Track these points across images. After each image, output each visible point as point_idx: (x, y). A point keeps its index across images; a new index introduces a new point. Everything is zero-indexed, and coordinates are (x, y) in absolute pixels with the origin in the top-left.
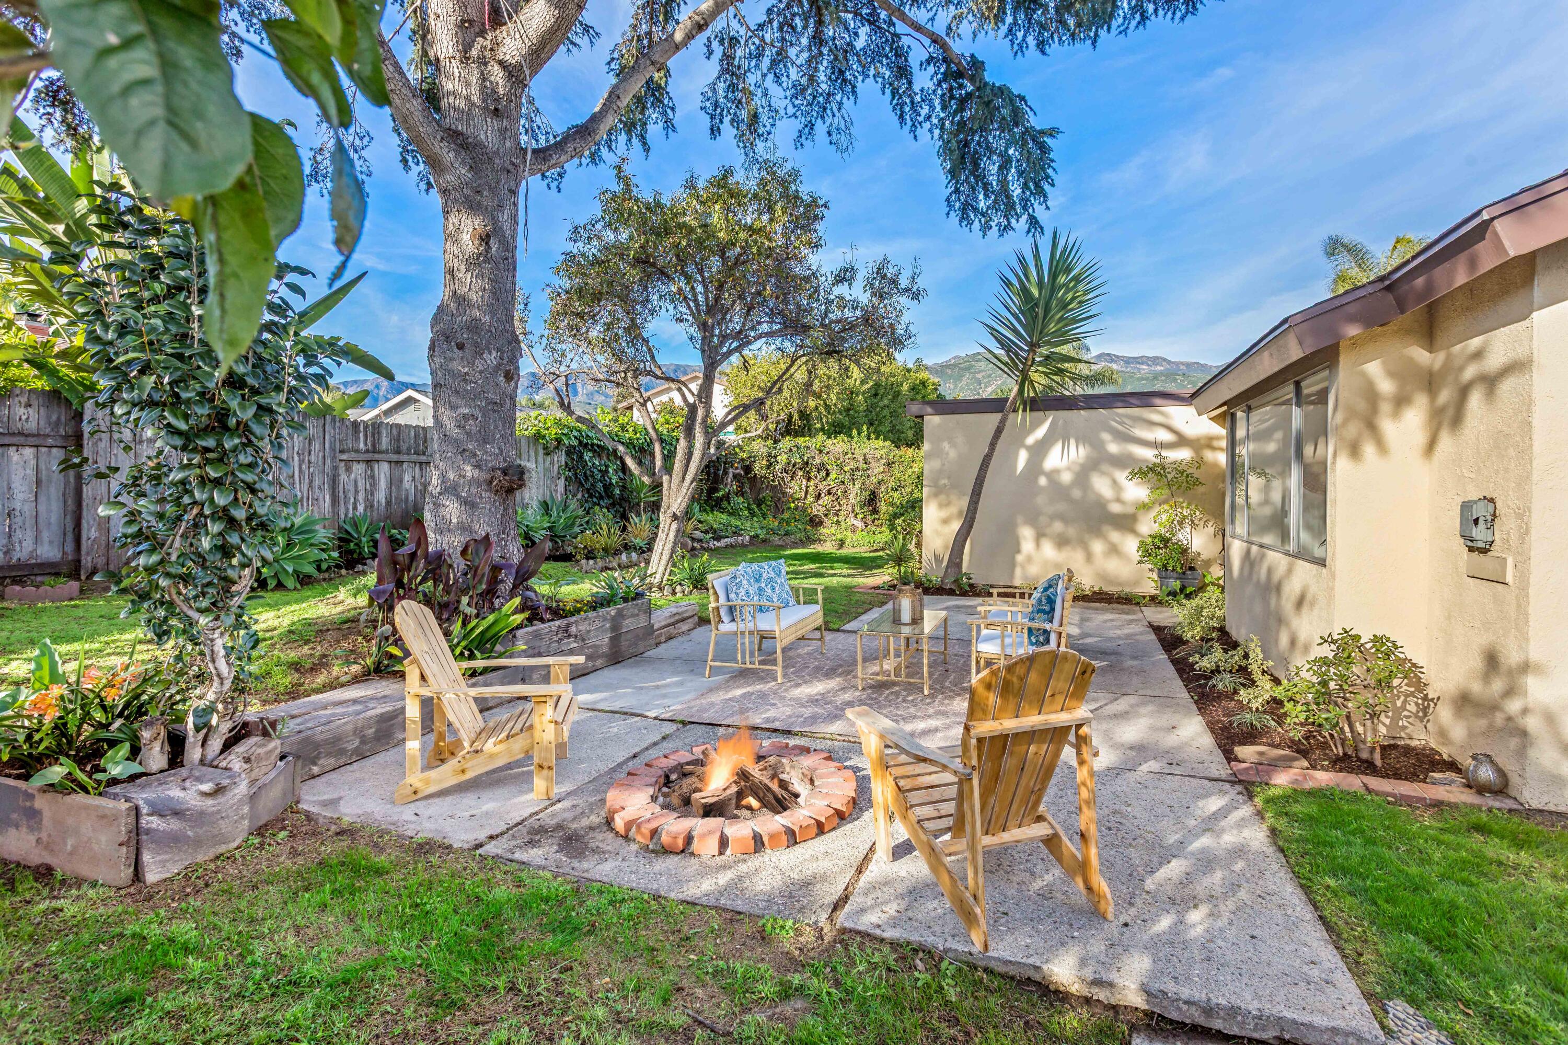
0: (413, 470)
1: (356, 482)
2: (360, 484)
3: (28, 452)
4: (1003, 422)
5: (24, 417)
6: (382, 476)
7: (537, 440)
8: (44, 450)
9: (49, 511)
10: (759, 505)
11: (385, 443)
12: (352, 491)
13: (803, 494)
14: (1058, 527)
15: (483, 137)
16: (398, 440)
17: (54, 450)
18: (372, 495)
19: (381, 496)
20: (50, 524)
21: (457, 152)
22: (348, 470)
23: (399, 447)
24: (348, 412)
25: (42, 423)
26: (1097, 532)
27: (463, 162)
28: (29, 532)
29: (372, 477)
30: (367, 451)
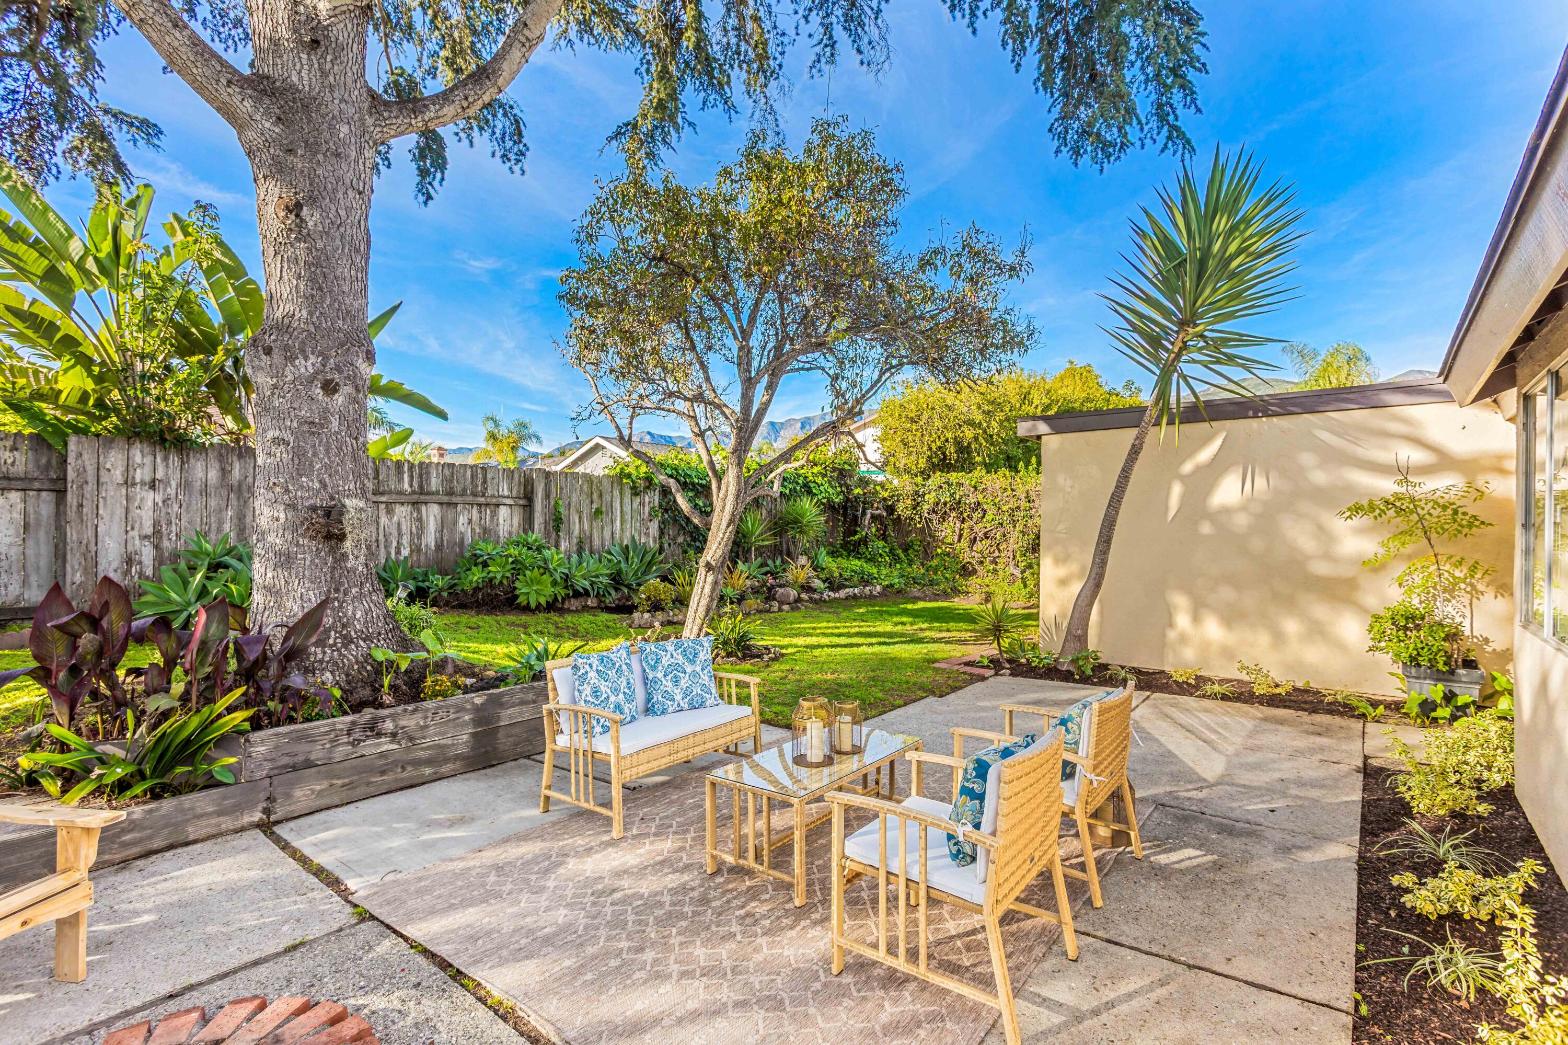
0: (470, 512)
1: (399, 525)
2: (404, 527)
3: (15, 496)
4: (1140, 439)
5: (9, 461)
6: (432, 519)
7: (621, 479)
8: (31, 493)
9: (38, 555)
10: (905, 550)
11: (435, 483)
12: (395, 533)
13: (956, 538)
14: (1227, 593)
15: (295, 79)
16: (451, 481)
17: (44, 494)
18: (419, 538)
19: (430, 539)
20: (38, 568)
21: (257, 101)
22: (390, 512)
23: (451, 488)
24: (391, 451)
25: (30, 466)
26: (1289, 604)
27: (267, 113)
28: (15, 576)
29: (420, 520)
30: (414, 492)
